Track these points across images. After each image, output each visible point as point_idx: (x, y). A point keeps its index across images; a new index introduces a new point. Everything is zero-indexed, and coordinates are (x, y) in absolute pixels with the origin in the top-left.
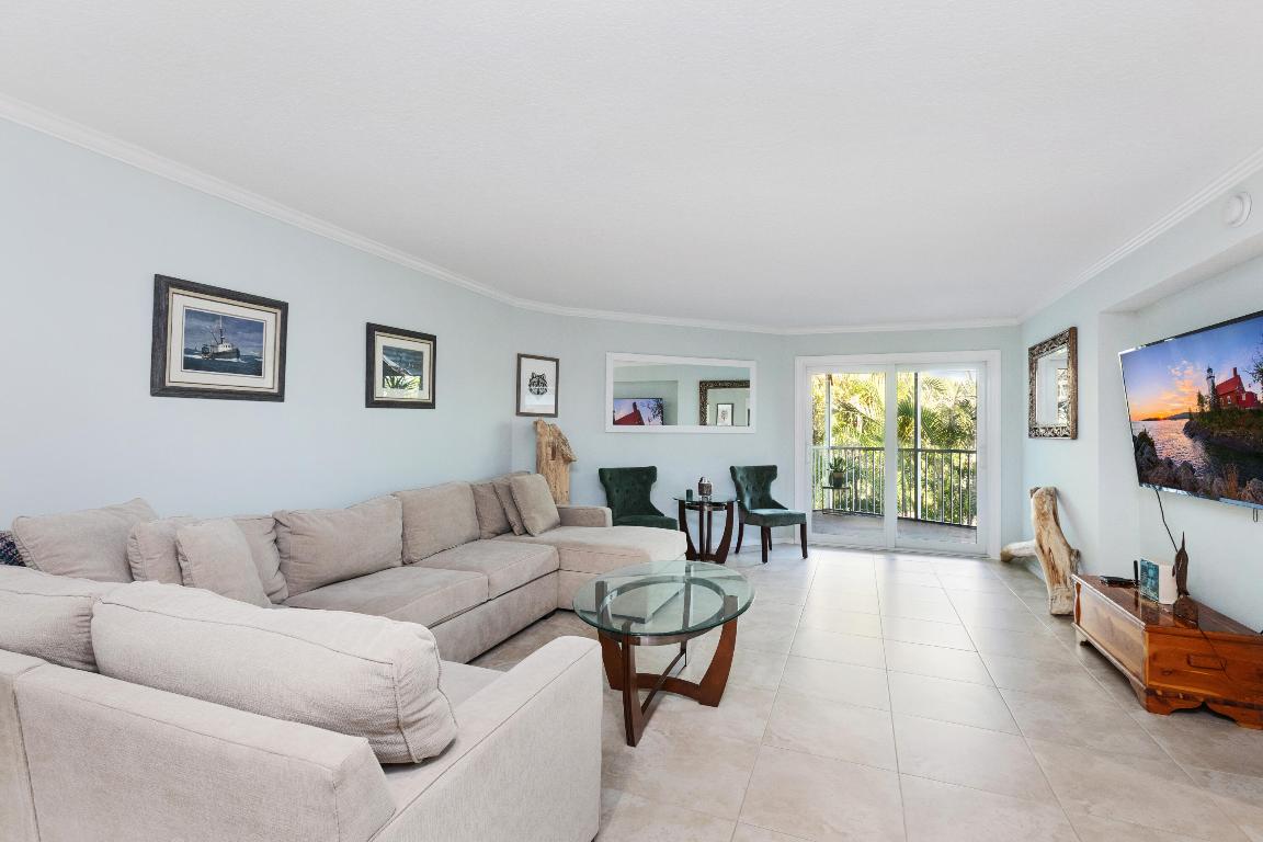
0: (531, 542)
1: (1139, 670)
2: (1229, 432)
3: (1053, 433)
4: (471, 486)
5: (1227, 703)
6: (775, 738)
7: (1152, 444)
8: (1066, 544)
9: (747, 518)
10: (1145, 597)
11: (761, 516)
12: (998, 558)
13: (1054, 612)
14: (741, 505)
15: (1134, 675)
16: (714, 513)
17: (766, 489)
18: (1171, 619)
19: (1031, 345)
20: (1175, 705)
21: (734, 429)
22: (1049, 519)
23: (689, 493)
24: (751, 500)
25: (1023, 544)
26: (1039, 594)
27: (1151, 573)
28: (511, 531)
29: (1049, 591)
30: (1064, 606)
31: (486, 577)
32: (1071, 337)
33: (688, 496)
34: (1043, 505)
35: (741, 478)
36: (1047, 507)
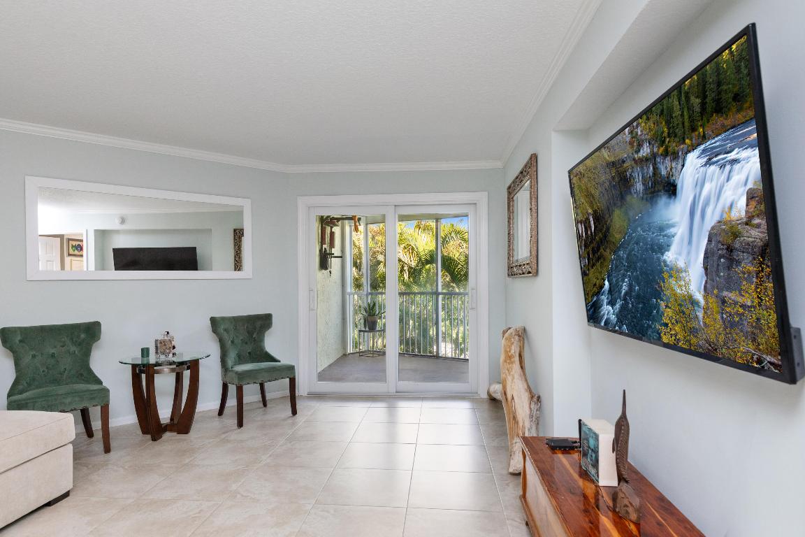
3: (521, 271)
8: (528, 389)
10: (586, 473)
11: (236, 373)
12: (486, 397)
13: (511, 470)
17: (258, 340)
19: (508, 184)
22: (514, 362)
23: (145, 352)
24: (239, 355)
27: (593, 442)
29: (509, 445)
32: (530, 166)
33: (143, 356)
34: (510, 347)
35: (225, 330)
36: (514, 350)
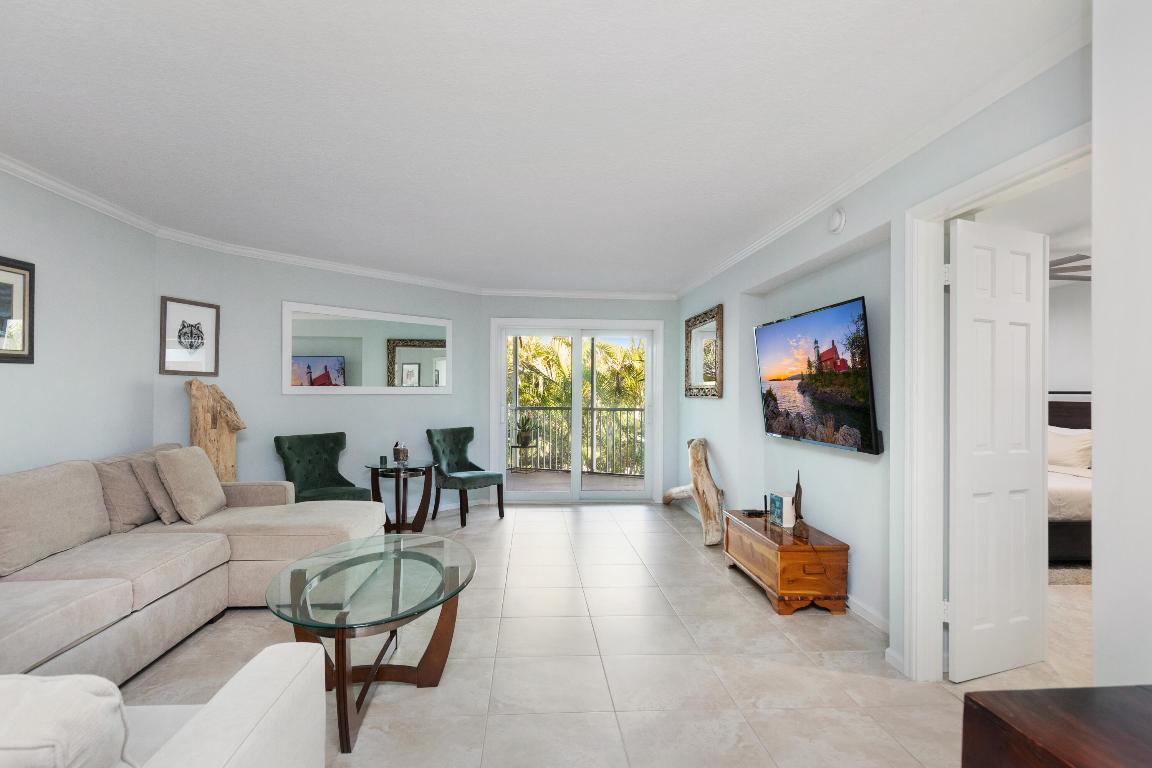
0: (191, 531)
1: (773, 582)
2: (828, 390)
3: (703, 393)
4: (96, 466)
5: (827, 598)
6: (500, 705)
7: (775, 400)
8: (715, 486)
9: (446, 482)
10: (773, 524)
11: (460, 479)
12: (661, 502)
13: (708, 543)
14: (439, 470)
15: (769, 587)
16: (410, 480)
17: (462, 451)
18: (791, 539)
19: (687, 318)
20: (796, 606)
21: (422, 390)
22: (702, 466)
23: (383, 460)
24: (448, 465)
25: (683, 488)
26: (694, 530)
27: (778, 504)
28: (158, 518)
29: (703, 525)
30: (714, 538)
31: (128, 584)
32: (717, 313)
33: (381, 463)
34: (697, 454)
35: (438, 441)
36: (700, 455)
